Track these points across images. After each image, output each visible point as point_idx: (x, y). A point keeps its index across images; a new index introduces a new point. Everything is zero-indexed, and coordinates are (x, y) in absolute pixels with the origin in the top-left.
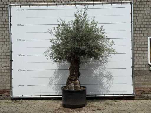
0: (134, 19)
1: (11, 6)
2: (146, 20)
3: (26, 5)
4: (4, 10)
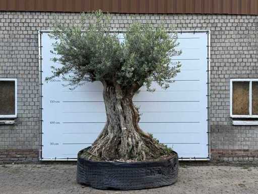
0: (211, 55)
1: (41, 33)
2: (228, 56)
4: (31, 37)
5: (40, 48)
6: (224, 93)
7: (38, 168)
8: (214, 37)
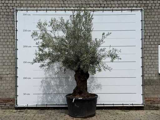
3: (33, 10)
4: (9, 14)
5: (15, 22)
6: (154, 55)
7: (14, 112)
8: (147, 14)
